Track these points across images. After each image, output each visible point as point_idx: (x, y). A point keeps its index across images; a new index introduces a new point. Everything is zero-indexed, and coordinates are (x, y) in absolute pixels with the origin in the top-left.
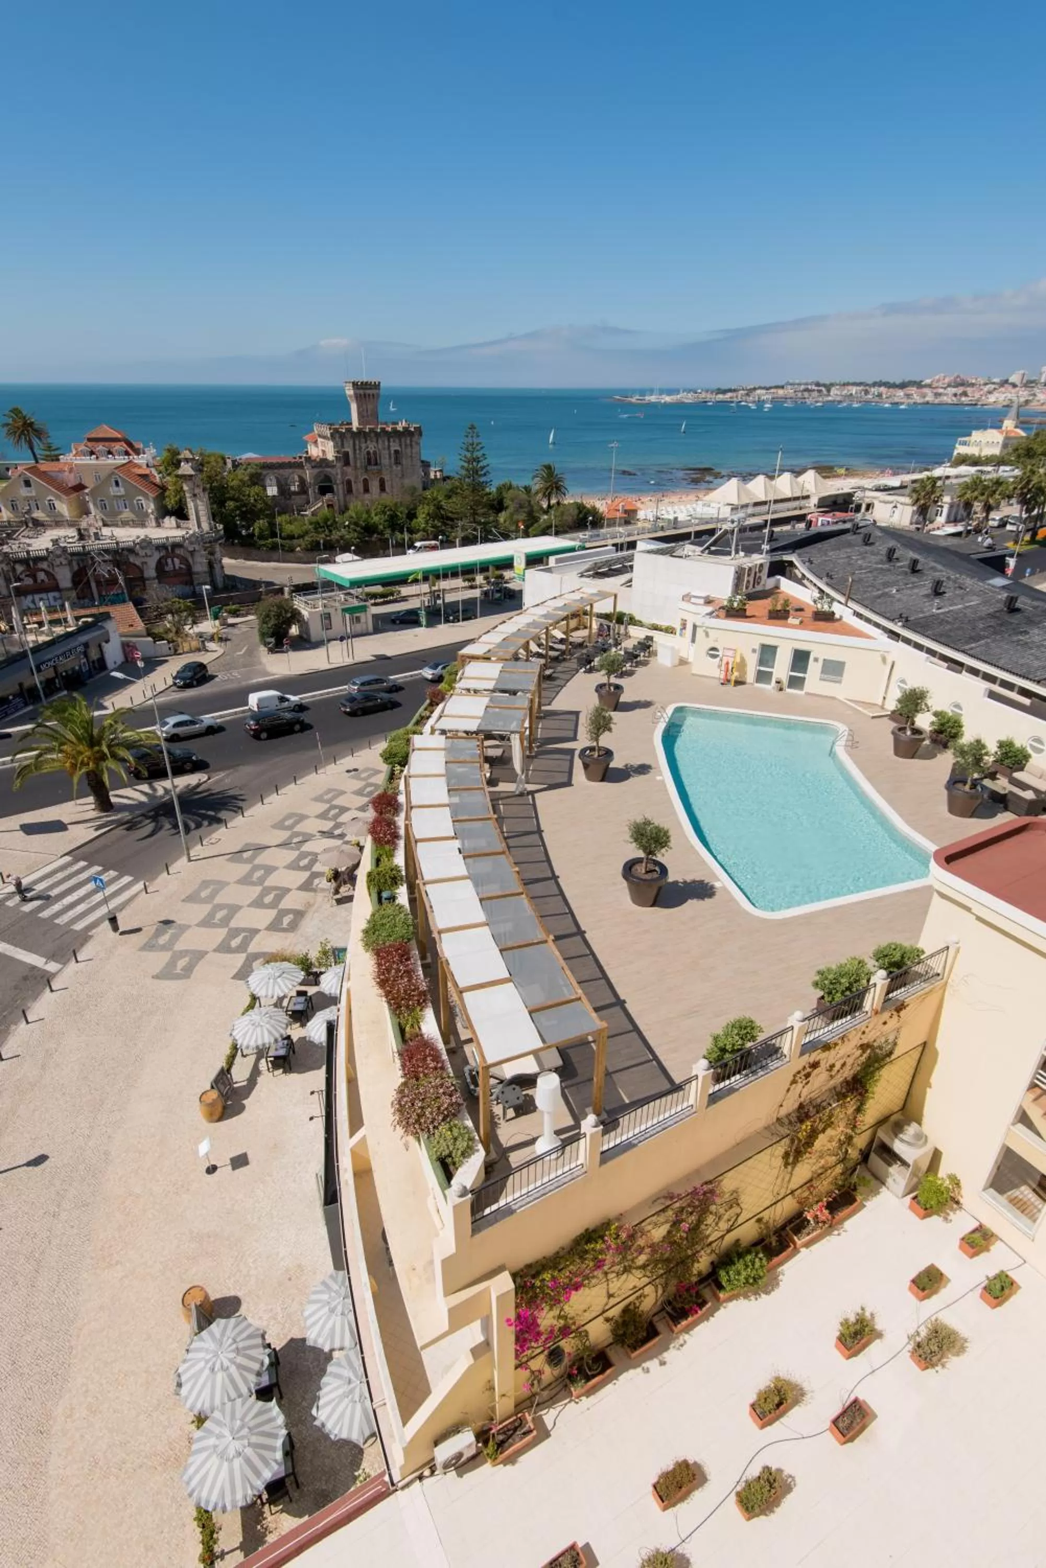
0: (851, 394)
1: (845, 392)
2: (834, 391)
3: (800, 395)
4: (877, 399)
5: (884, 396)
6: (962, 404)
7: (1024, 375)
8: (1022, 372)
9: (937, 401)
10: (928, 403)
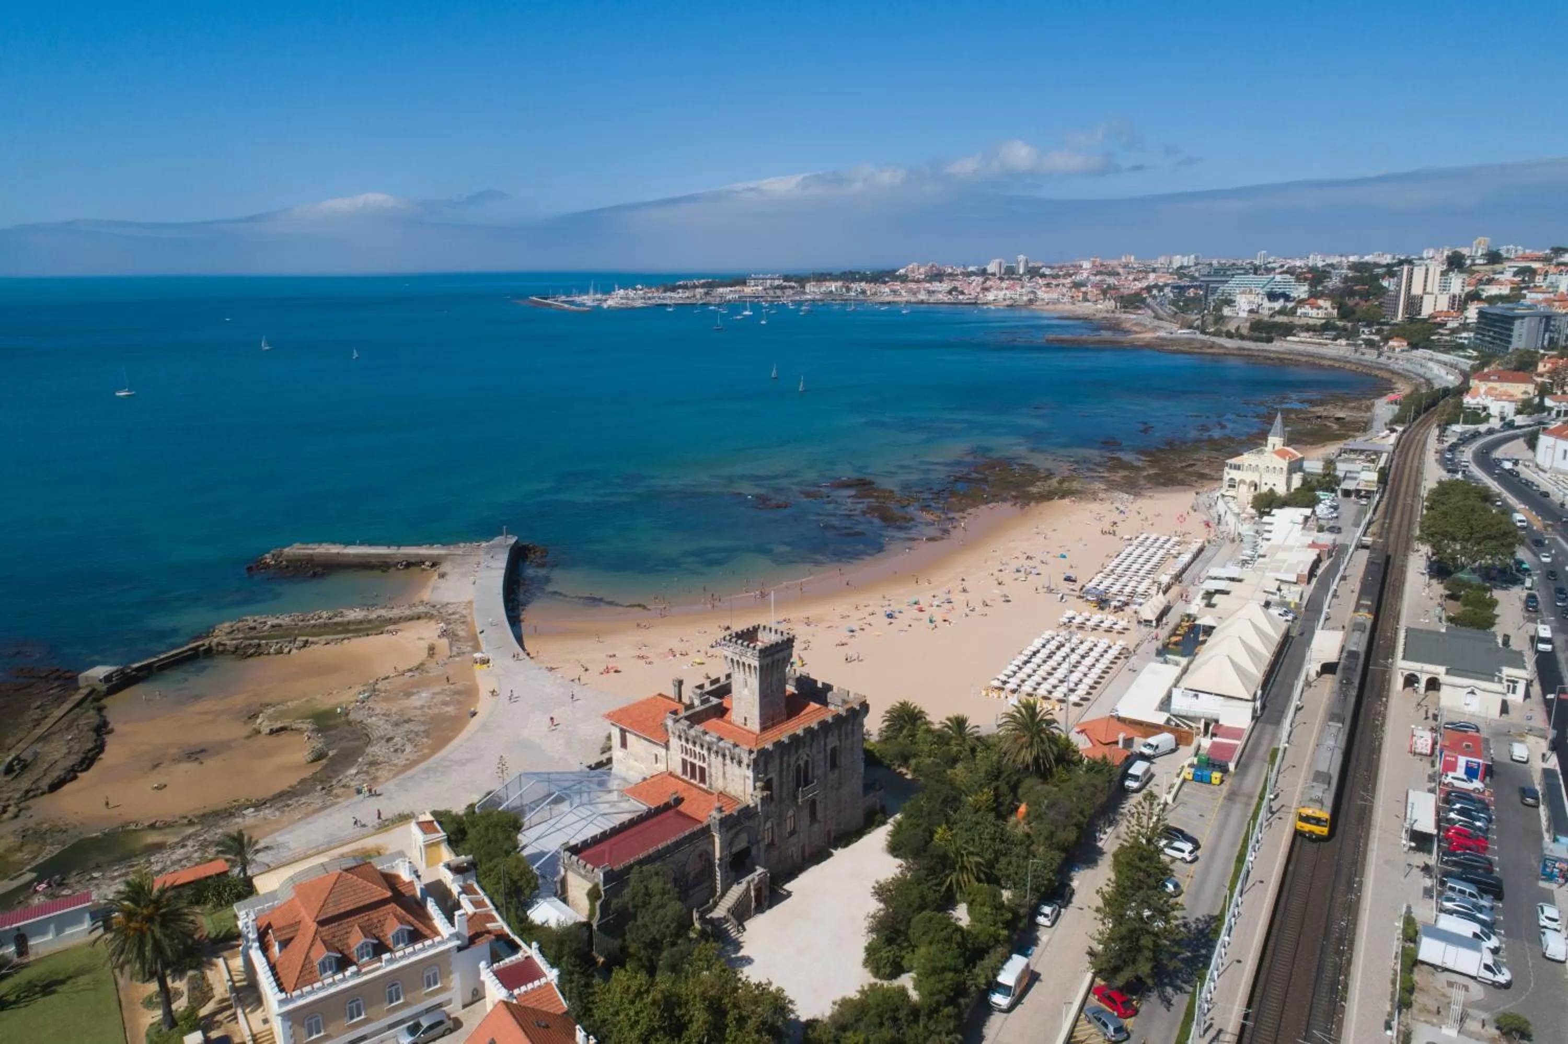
0: (831, 292)
1: (823, 289)
2: (809, 287)
3: (771, 292)
4: (861, 297)
5: (868, 292)
6: (961, 303)
7: (1000, 264)
8: (998, 260)
9: (932, 300)
10: (922, 302)
